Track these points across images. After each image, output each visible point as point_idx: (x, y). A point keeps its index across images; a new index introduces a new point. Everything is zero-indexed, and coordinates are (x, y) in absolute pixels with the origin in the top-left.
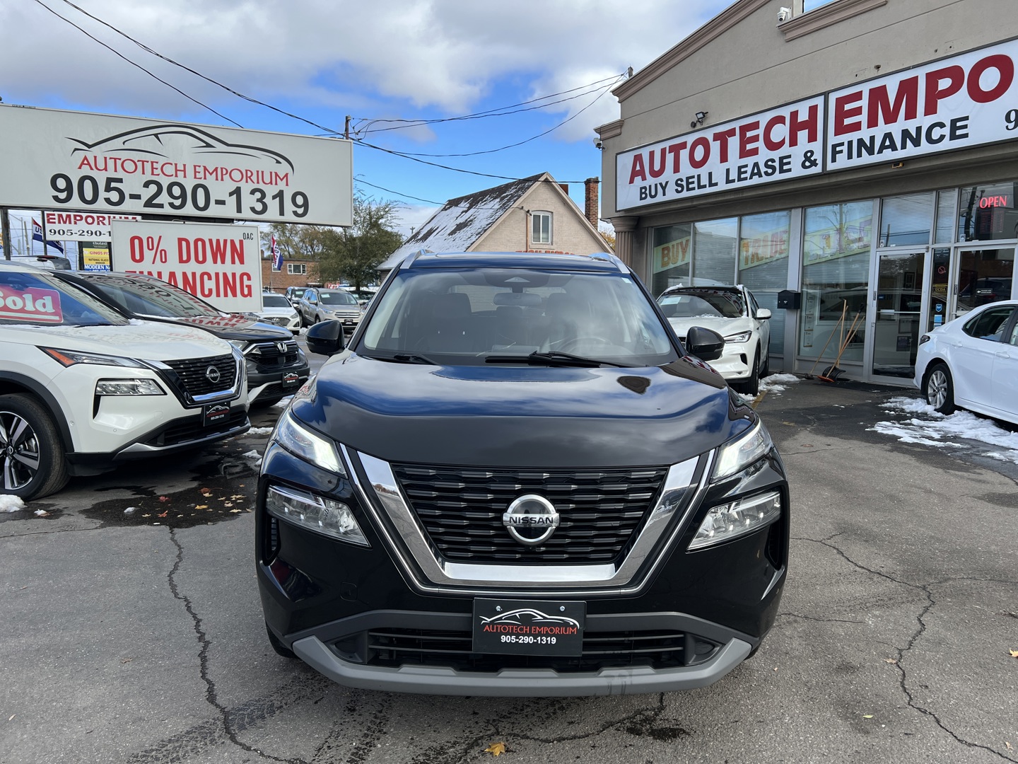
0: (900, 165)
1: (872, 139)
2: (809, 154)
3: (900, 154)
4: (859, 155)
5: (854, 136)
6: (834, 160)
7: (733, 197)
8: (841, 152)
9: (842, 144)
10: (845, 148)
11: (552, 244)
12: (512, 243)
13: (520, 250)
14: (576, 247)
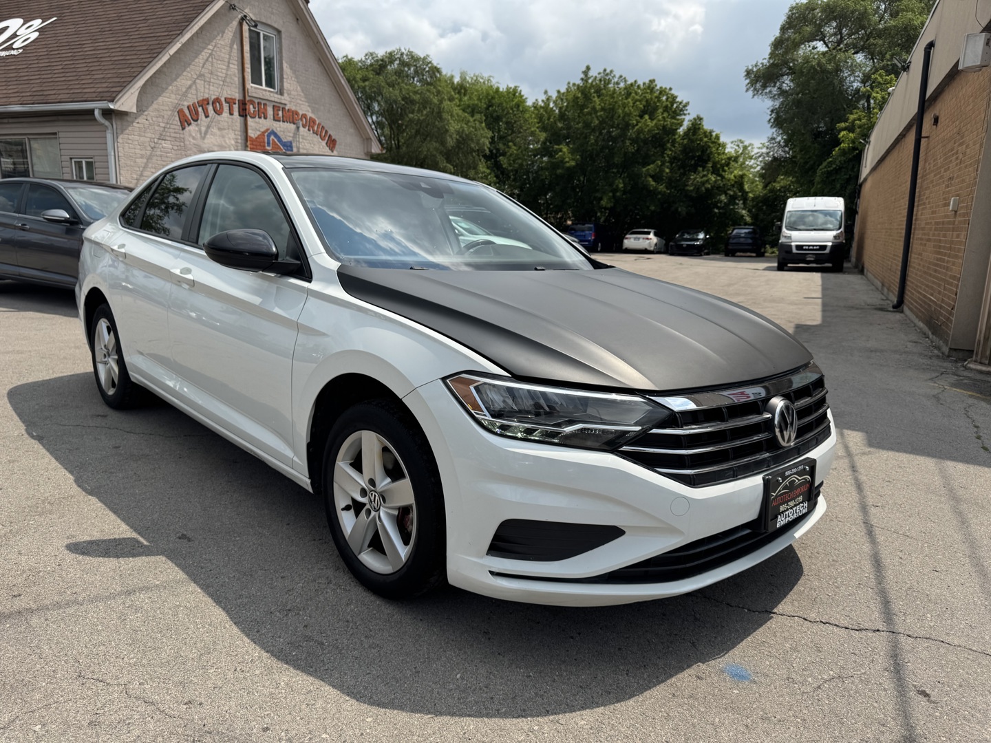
11: (282, 94)
12: (218, 79)
13: (233, 97)
14: (317, 106)
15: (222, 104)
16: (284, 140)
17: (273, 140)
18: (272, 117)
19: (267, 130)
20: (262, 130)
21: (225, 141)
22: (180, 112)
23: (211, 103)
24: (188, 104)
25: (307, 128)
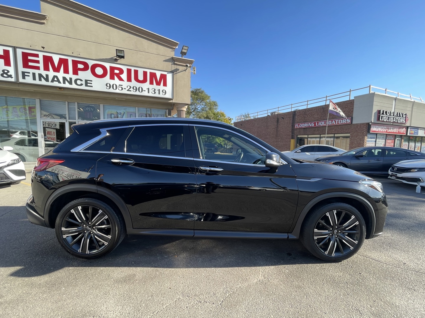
0: (62, 90)
1: (47, 76)
2: (6, 71)
3: (62, 85)
4: (40, 80)
5: (37, 72)
6: (24, 78)
8: (29, 76)
9: (29, 73)
10: (31, 75)
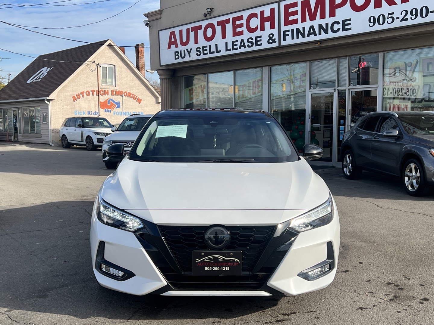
0: (319, 44)
1: (304, 28)
2: (271, 36)
3: (318, 38)
4: (298, 37)
7: (230, 59)
8: (288, 35)
10: (290, 33)
11: (115, 86)
12: (88, 85)
13: (94, 90)
14: (132, 88)
15: (90, 93)
16: (116, 102)
17: (111, 102)
18: (111, 94)
19: (108, 99)
20: (106, 99)
21: (90, 105)
22: (74, 97)
23: (85, 93)
24: (76, 94)
25: (127, 96)
